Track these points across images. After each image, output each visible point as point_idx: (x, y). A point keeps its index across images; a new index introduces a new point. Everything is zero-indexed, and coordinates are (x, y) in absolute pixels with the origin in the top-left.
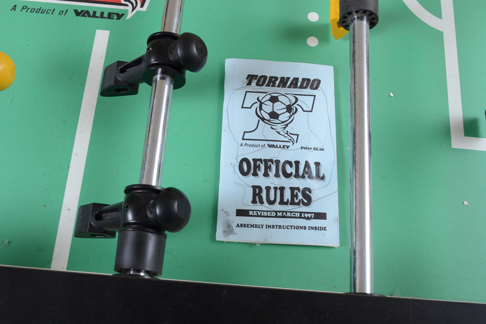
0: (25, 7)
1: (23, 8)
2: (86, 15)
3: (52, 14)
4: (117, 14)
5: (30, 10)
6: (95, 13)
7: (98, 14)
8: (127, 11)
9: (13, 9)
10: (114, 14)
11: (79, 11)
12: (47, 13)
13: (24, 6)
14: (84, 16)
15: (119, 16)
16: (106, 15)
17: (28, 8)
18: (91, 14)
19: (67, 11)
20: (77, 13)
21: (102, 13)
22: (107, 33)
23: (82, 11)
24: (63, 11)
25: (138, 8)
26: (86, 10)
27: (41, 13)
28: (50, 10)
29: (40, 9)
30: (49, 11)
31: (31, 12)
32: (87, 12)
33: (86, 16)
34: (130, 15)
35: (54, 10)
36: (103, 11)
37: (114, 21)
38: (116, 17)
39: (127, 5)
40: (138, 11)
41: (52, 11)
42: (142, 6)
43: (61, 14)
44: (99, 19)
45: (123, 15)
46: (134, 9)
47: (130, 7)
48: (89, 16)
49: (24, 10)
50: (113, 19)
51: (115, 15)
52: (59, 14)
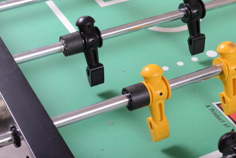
1: (212, 109)
3: (221, 122)
5: (213, 112)
9: (207, 106)
11: (235, 131)
12: (219, 120)
17: (214, 111)
19: (229, 126)
24: (227, 125)
29: (218, 116)
30: (221, 120)
35: (224, 121)
49: (211, 111)
52: (224, 125)
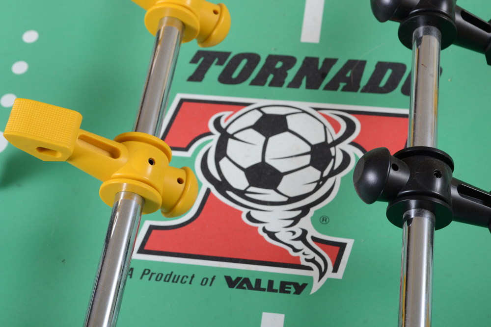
0: (147, 272)
1: (144, 274)
2: (245, 285)
3: (190, 283)
4: (296, 285)
5: (154, 276)
6: (258, 282)
7: (264, 285)
8: (311, 278)
10: (290, 283)
11: (234, 279)
12: (181, 282)
13: (145, 270)
14: (241, 287)
15: (300, 288)
16: (276, 286)
17: (152, 274)
18: (253, 283)
19: (213, 278)
20: (231, 283)
21: (271, 283)
22: (280, 318)
23: (238, 279)
24: (207, 279)
25: (329, 274)
26: (244, 276)
27: (173, 282)
28: (187, 277)
29: (171, 275)
30: (185, 279)
31: (156, 280)
32: (247, 281)
33: (244, 288)
34: (316, 286)
35: (193, 277)
36: (271, 279)
37: (290, 297)
38: (293, 290)
39: (310, 269)
40: (329, 280)
41: (190, 278)
42: (335, 270)
43: (204, 283)
44: (266, 293)
45: (305, 285)
46: (322, 275)
47: (315, 273)
48: (250, 287)
49: (146, 277)
50: (289, 292)
51: (292, 286)
52: (202, 284)
